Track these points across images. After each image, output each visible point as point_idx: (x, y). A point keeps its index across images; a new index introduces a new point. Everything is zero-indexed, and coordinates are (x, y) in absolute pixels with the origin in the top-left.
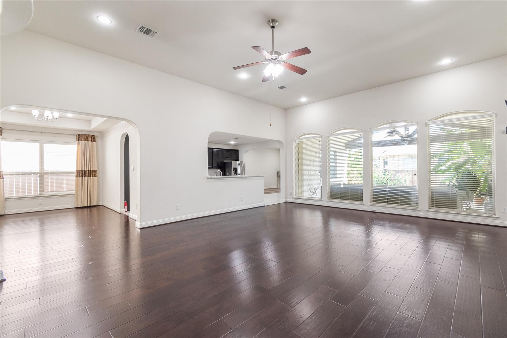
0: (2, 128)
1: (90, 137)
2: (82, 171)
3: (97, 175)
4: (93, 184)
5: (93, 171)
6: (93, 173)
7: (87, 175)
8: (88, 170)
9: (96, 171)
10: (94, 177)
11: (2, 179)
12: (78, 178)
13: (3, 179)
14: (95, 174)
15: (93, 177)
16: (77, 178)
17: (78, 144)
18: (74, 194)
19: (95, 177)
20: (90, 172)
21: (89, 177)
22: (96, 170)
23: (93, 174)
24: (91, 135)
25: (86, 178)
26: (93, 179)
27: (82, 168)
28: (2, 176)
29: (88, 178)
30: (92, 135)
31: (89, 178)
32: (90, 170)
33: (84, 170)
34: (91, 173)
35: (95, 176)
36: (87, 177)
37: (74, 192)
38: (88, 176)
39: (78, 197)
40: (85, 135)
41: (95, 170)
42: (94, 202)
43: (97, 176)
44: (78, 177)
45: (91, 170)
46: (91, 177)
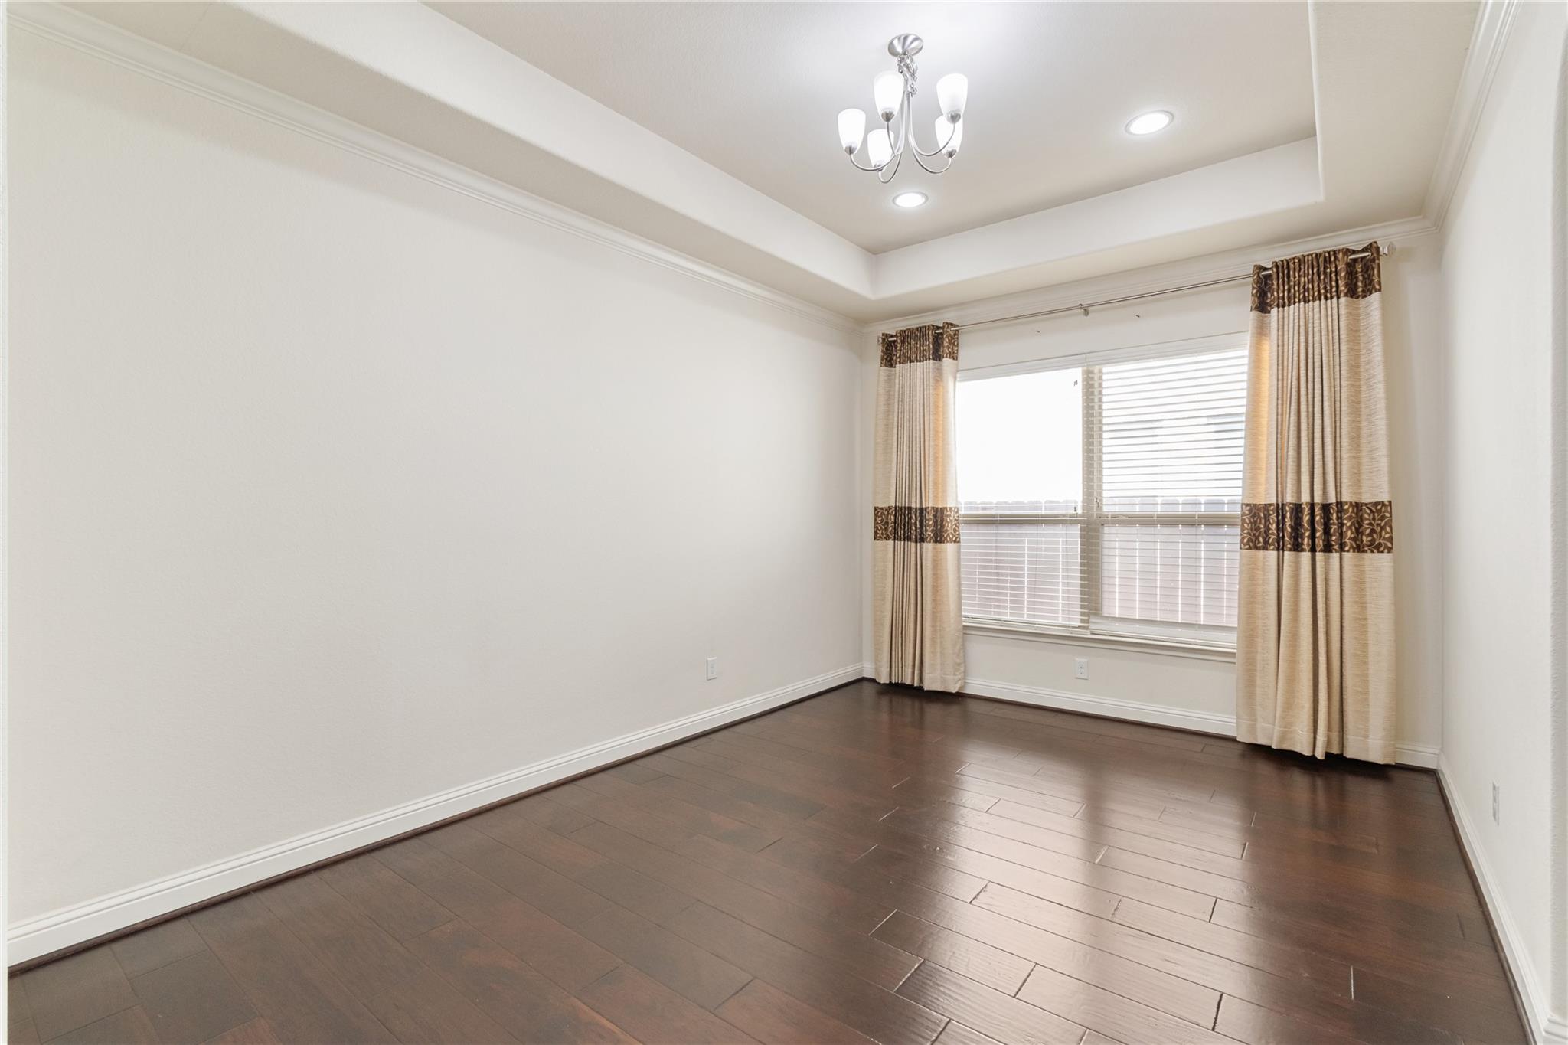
0: (956, 326)
1: (1341, 266)
2: (1280, 508)
3: (1391, 539)
4: (1362, 606)
5: (1358, 507)
6: (1358, 523)
7: (1313, 537)
8: (1318, 499)
9: (1381, 511)
10: (1368, 556)
11: (955, 541)
12: (1261, 553)
13: (959, 542)
14: (1373, 531)
15: (1359, 548)
16: (1253, 552)
17: (1261, 331)
18: (1233, 654)
19: (1376, 555)
20: (1339, 518)
21: (1328, 548)
22: (1383, 504)
23: (1358, 532)
24: (1348, 252)
25: (1306, 556)
26: (1360, 570)
27: (1280, 491)
28: (955, 530)
29: (1319, 555)
30: (1354, 252)
31: (1327, 563)
32: (1332, 499)
33: (1289, 498)
34: (1341, 525)
35: (1376, 547)
36: (1313, 550)
37: (1230, 642)
38: (1320, 543)
39: (1259, 682)
40: (1302, 260)
41: (1376, 504)
42: (1367, 737)
43: (1390, 550)
44: (1257, 548)
45: (1345, 498)
46: (1342, 549)
